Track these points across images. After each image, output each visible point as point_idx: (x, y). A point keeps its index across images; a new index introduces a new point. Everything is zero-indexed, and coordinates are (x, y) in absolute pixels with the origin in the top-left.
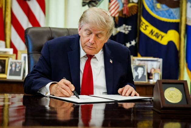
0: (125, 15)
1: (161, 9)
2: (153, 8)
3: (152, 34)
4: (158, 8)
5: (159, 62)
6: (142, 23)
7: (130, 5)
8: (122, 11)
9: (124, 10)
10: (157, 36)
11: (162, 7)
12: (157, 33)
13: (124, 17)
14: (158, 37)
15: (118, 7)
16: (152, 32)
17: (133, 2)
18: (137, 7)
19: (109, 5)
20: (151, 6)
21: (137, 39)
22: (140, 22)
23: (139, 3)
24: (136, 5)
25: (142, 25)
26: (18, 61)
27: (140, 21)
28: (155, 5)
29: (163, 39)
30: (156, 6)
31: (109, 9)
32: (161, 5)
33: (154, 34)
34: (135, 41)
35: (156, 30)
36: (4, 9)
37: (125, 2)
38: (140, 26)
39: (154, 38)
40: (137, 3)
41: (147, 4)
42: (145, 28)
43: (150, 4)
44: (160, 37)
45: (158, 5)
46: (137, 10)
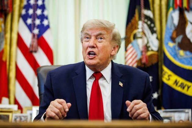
0: (144, 64)
1: (185, 56)
2: (176, 56)
3: (177, 85)
4: (181, 56)
5: (188, 113)
6: (163, 73)
7: (149, 53)
8: (141, 60)
9: (143, 58)
10: (182, 86)
11: (186, 54)
12: (182, 84)
13: (143, 66)
14: (184, 88)
15: (136, 56)
16: (176, 82)
17: (152, 50)
18: (158, 55)
19: (125, 54)
20: (173, 54)
21: (160, 91)
22: (162, 72)
23: (160, 51)
24: (156, 53)
25: (165, 74)
26: (24, 114)
27: (162, 70)
28: (177, 52)
29: (190, 89)
30: (179, 53)
31: (126, 58)
32: (185, 52)
33: (179, 84)
34: (158, 93)
35: (181, 80)
36: (8, 63)
37: (144, 50)
38: (162, 76)
39: (179, 89)
40: (158, 51)
41: (169, 51)
42: (168, 78)
43: (172, 51)
44: (186, 88)
45: (182, 52)
46: (158, 58)
